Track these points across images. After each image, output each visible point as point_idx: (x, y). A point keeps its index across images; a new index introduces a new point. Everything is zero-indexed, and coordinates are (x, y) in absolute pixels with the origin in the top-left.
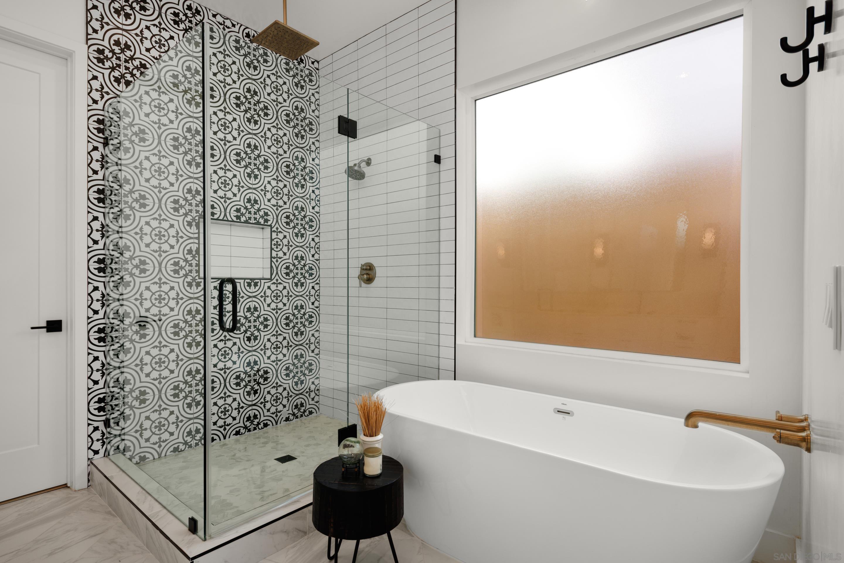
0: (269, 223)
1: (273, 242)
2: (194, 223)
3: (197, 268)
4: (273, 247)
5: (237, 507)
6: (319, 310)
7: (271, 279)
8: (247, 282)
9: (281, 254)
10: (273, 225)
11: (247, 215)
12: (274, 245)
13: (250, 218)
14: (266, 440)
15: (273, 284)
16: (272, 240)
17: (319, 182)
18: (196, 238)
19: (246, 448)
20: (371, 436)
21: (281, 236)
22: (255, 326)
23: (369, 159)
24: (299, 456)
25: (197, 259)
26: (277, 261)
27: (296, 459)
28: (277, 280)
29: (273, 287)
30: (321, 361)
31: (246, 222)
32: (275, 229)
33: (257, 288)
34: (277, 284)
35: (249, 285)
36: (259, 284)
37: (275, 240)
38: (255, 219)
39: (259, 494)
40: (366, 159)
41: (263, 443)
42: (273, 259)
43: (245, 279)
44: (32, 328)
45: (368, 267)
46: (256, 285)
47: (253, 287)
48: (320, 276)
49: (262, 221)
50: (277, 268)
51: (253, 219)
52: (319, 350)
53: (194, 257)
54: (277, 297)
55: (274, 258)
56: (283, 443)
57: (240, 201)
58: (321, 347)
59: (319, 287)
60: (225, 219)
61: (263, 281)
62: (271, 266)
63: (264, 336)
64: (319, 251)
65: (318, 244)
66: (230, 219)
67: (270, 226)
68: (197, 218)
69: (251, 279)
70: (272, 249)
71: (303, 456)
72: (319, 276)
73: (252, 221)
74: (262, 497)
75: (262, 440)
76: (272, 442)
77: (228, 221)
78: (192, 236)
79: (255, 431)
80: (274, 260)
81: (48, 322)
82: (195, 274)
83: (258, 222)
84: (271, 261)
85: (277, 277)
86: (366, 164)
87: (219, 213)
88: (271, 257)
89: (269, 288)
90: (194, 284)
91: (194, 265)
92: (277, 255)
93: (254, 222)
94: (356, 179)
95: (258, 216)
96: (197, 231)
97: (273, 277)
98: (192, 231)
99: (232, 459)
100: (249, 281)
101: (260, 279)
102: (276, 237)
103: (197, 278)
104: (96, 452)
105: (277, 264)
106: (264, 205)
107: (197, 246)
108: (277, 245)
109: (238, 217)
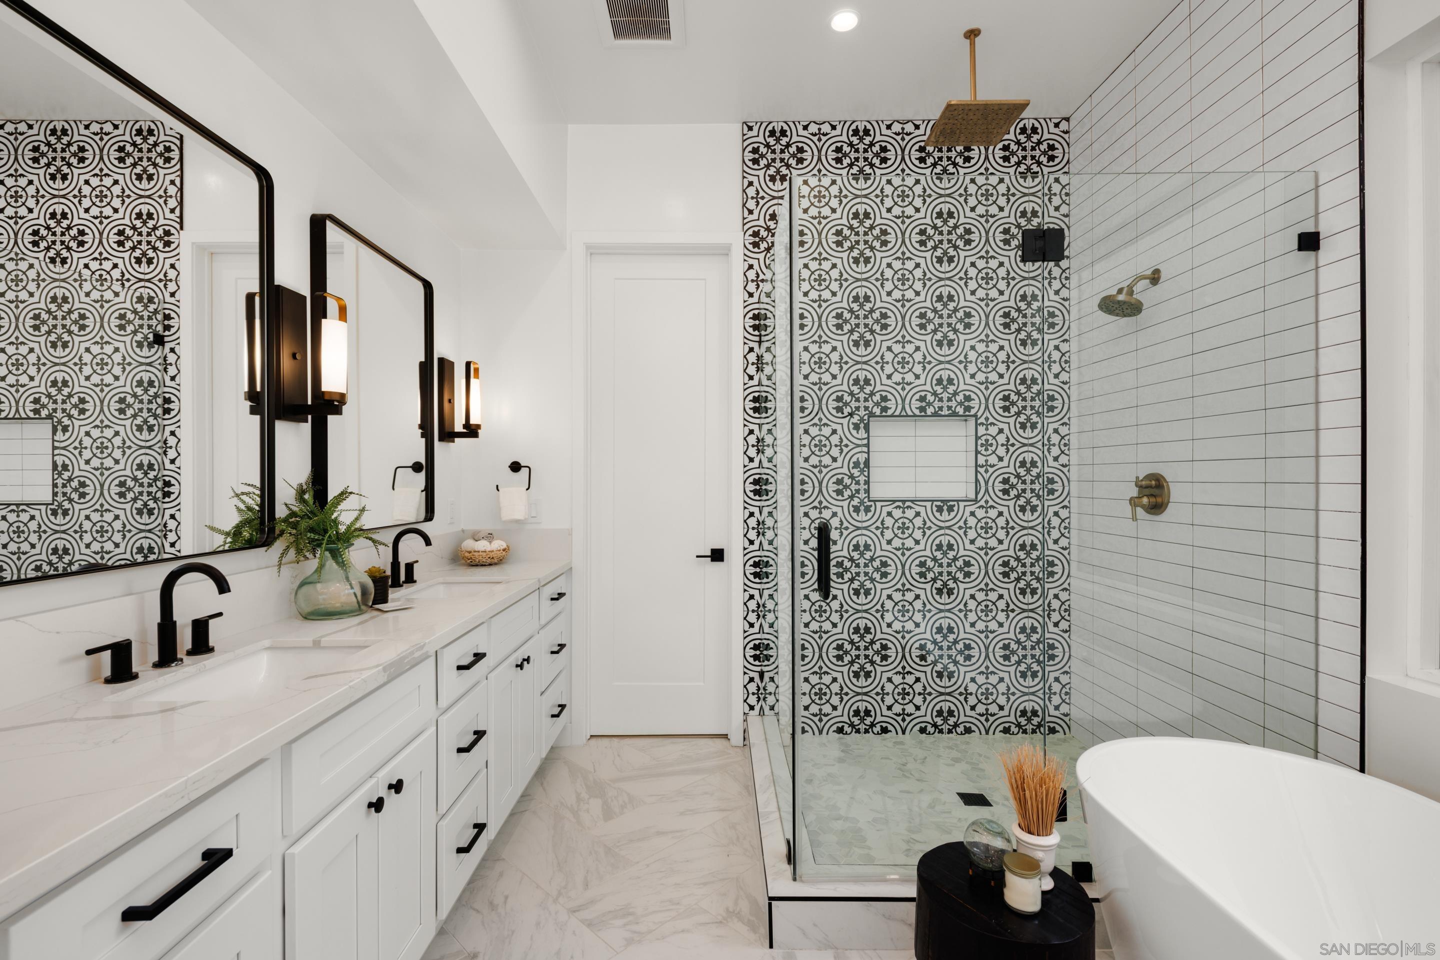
0: (973, 412)
1: (980, 442)
2: (862, 425)
3: (866, 487)
4: (979, 448)
5: (870, 848)
6: (1069, 554)
7: (976, 501)
8: (936, 506)
9: (993, 460)
10: (979, 414)
11: (937, 404)
12: (981, 445)
13: (941, 408)
14: (959, 755)
15: (979, 507)
16: (977, 438)
17: (1069, 328)
18: (864, 445)
19: (926, 758)
20: (1030, 832)
21: (993, 430)
22: (949, 573)
23: (1157, 272)
24: (997, 803)
25: (866, 474)
26: (987, 471)
27: (991, 805)
28: (987, 502)
29: (980, 513)
30: (1072, 643)
31: (935, 415)
32: (982, 420)
33: (953, 514)
34: (987, 508)
35: (940, 509)
36: (956, 508)
37: (984, 438)
38: (949, 408)
39: (908, 842)
40: (1149, 272)
41: (953, 759)
42: (979, 469)
43: (933, 501)
44: (698, 557)
45: (1153, 482)
46: (950, 509)
47: (945, 513)
48: (1071, 494)
49: (960, 410)
50: (987, 483)
51: (945, 409)
52: (1068, 623)
53: (862, 471)
54: (986, 528)
55: (982, 466)
56: (983, 770)
57: (925, 384)
58: (1072, 618)
59: (1070, 512)
60: (904, 413)
61: (962, 504)
62: (977, 480)
63: (964, 589)
64: (1069, 450)
65: (1067, 438)
66: (910, 413)
67: (975, 416)
68: (866, 417)
69: (942, 501)
70: (977, 452)
71: (1003, 805)
72: (1069, 493)
73: (945, 412)
74: (908, 850)
75: (955, 754)
76: (967, 763)
77: (907, 416)
78: (859, 442)
79: (951, 735)
80: (982, 470)
81: (713, 551)
82: (864, 495)
83: (954, 412)
84: (977, 471)
85: (987, 497)
86: (1151, 283)
87: (894, 407)
88: (977, 466)
89: (973, 514)
90: (862, 508)
91: (862, 482)
92: (986, 461)
93: (947, 413)
94: (1125, 316)
95: (953, 404)
96: (866, 436)
97: (979, 497)
98: (859, 436)
99: (900, 769)
100: (939, 503)
101: (958, 501)
102: (985, 432)
103: (866, 500)
104: (752, 708)
105: (986, 476)
106: (965, 384)
107: (866, 455)
108: (987, 445)
109: (922, 409)
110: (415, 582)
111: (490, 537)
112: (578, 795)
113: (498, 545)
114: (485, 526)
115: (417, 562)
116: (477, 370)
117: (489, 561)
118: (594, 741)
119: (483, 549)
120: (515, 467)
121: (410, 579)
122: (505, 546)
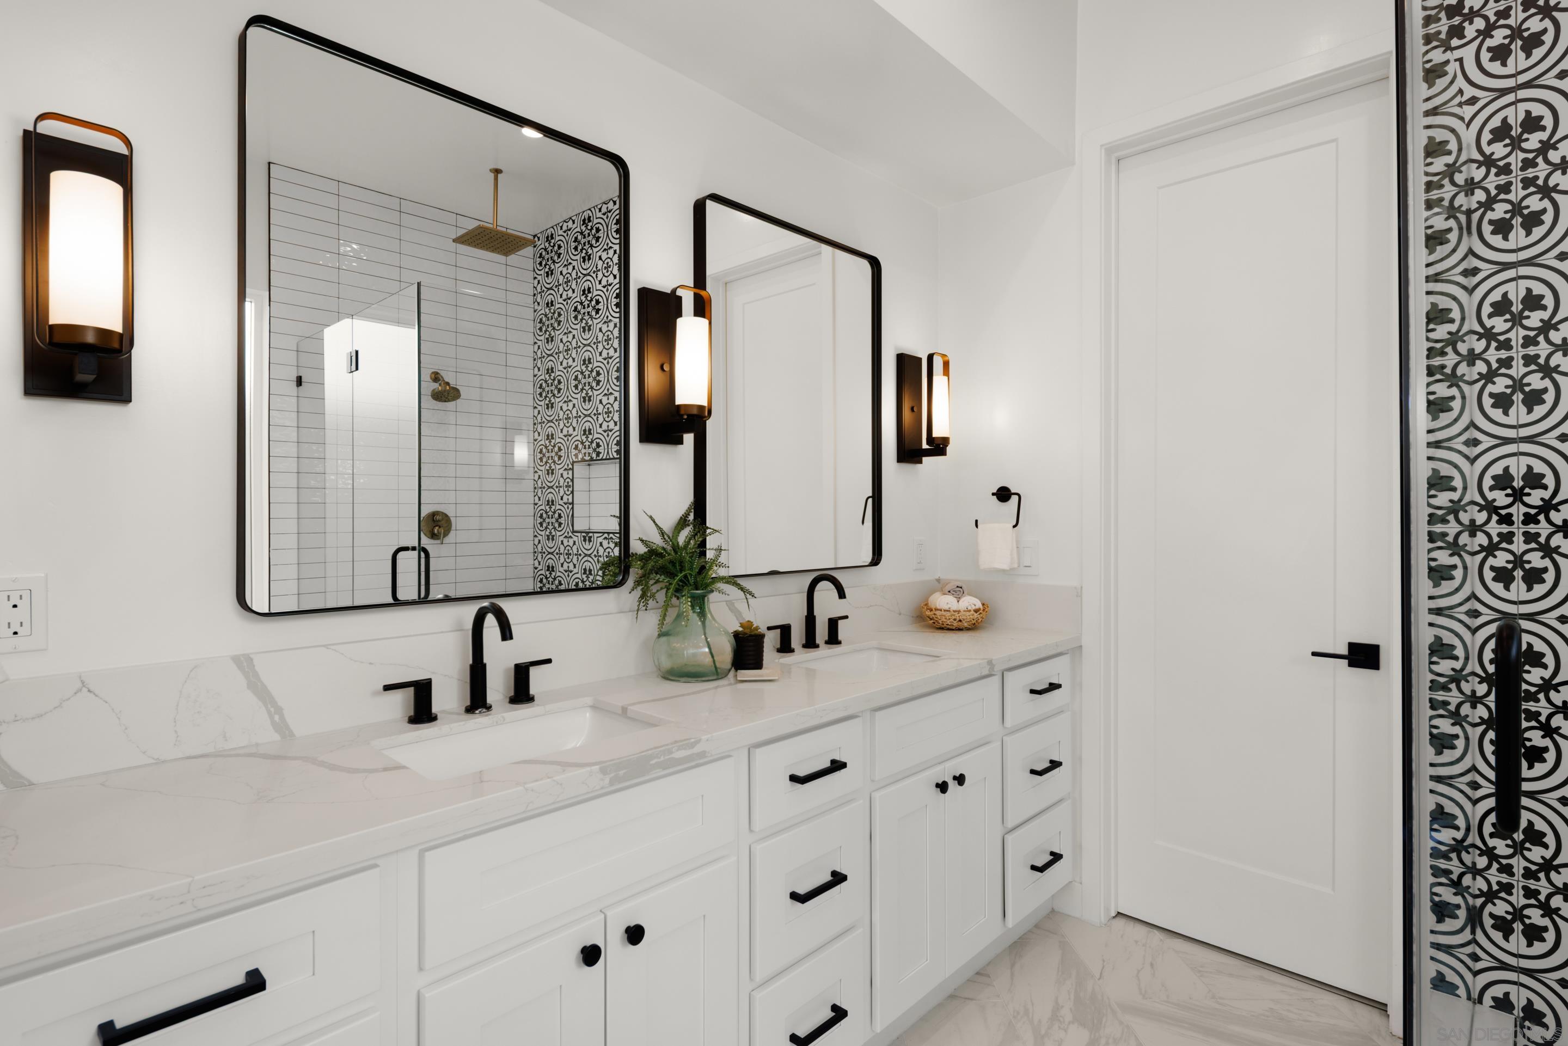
44: (1324, 655)
81: (1352, 646)
110: (840, 643)
111: (958, 591)
112: (1057, 1008)
113: (969, 602)
114: (954, 576)
115: (846, 617)
116: (946, 364)
117: (956, 624)
118: (1121, 922)
119: (946, 607)
120: (1003, 494)
121: (833, 639)
122: (979, 605)
